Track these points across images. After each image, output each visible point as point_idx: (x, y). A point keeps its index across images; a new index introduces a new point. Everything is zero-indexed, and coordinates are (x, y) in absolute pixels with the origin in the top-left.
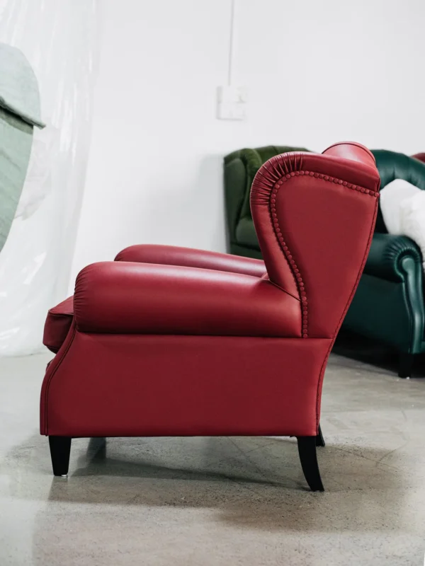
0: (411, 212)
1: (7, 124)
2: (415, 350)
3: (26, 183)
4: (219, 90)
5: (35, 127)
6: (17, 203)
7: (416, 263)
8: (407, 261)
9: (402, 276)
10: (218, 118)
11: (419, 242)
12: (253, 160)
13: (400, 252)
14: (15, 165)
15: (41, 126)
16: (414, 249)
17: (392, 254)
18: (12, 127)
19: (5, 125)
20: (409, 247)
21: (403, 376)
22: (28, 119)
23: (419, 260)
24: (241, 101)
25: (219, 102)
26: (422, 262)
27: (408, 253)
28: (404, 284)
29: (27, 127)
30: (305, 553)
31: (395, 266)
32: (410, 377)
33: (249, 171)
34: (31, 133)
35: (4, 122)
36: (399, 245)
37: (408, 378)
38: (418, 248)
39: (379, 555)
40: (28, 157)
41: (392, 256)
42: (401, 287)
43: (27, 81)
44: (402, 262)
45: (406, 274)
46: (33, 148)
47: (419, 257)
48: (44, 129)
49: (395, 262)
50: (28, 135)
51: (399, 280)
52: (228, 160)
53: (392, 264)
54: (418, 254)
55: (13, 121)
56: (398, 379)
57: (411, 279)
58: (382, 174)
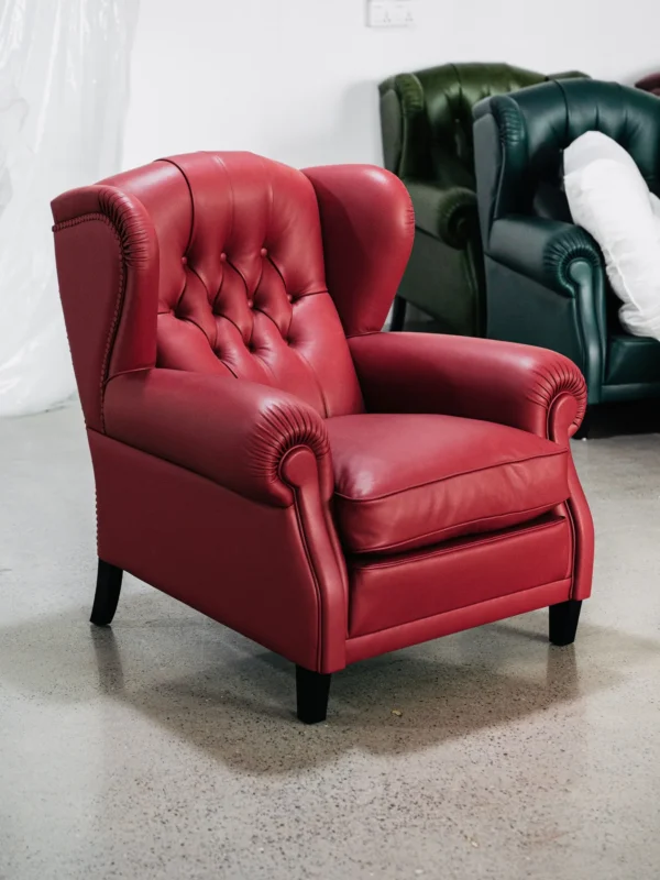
2: (592, 399)
7: (595, 269)
8: (579, 267)
9: (571, 289)
10: (368, 25)
11: (597, 237)
13: (566, 252)
16: (589, 247)
17: (555, 257)
20: (583, 245)
23: (599, 263)
26: (604, 265)
27: (580, 254)
28: (574, 301)
31: (560, 275)
32: (587, 438)
33: (404, 110)
36: (565, 243)
37: (584, 439)
38: (596, 246)
41: (553, 260)
42: (570, 304)
44: (569, 269)
45: (577, 286)
47: (598, 259)
49: (559, 269)
51: (566, 294)
52: (383, 88)
53: (555, 272)
54: (596, 255)
57: (586, 293)
58: (576, 119)
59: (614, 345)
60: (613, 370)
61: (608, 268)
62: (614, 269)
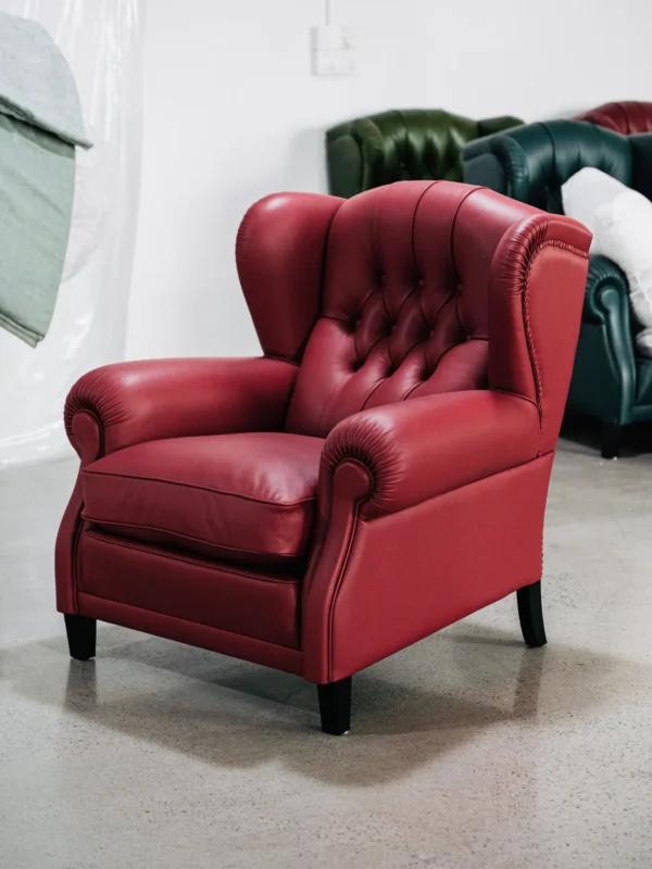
0: (611, 224)
1: (40, 149)
2: (624, 419)
3: (72, 231)
4: (314, 32)
5: (77, 148)
6: (62, 262)
7: (621, 296)
8: (607, 293)
9: (602, 316)
10: (313, 73)
11: (623, 266)
12: (371, 138)
13: (598, 281)
14: (55, 208)
15: (86, 146)
16: (617, 276)
18: (45, 151)
19: (35, 149)
20: (611, 273)
21: (607, 455)
22: (66, 137)
23: (625, 291)
24: (346, 46)
25: (314, 50)
26: (629, 292)
27: (610, 282)
28: (604, 327)
29: (66, 149)
30: (526, 776)
31: (593, 304)
32: (618, 456)
33: (365, 155)
34: (72, 156)
35: (34, 145)
36: (596, 273)
37: (615, 459)
38: (623, 274)
39: (621, 773)
40: (71, 192)
42: (601, 330)
43: (60, 79)
44: (600, 296)
45: (607, 313)
46: (78, 178)
47: (624, 287)
48: (91, 150)
49: (592, 297)
50: (69, 160)
51: (598, 322)
52: (333, 136)
53: (587, 300)
54: (623, 282)
55: (47, 141)
56: (602, 462)
57: (614, 318)
58: (562, 158)
59: (643, 367)
60: (643, 390)
61: (632, 295)
62: (641, 296)
